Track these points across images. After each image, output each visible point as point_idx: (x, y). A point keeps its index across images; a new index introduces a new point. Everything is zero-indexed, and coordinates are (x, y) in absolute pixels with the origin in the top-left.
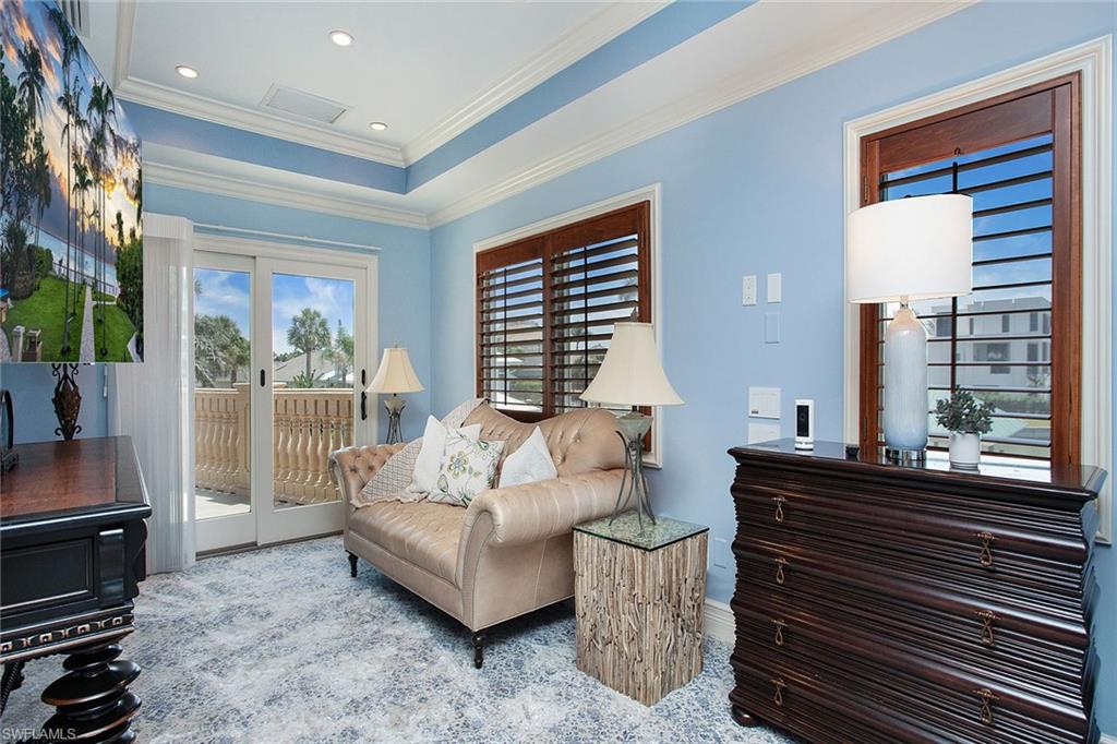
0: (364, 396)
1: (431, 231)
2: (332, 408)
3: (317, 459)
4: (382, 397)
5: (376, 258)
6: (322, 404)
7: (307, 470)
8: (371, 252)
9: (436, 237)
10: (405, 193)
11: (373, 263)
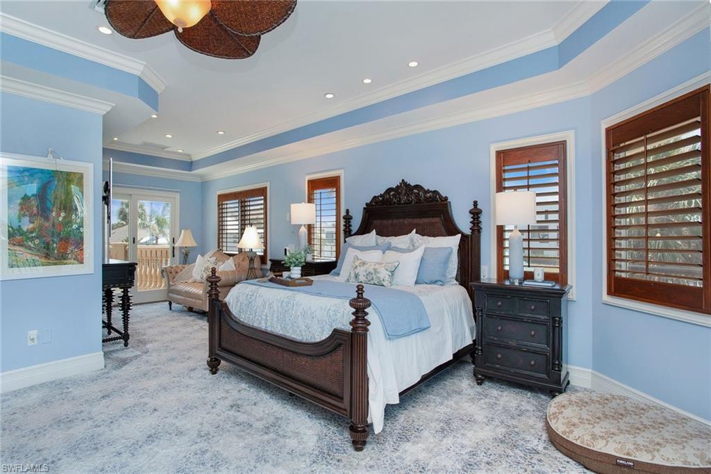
0: (174, 248)
1: (202, 183)
2: (159, 254)
3: (151, 277)
4: (181, 248)
5: (178, 194)
6: (154, 252)
7: (146, 281)
8: (177, 192)
9: (204, 185)
10: (190, 171)
11: (178, 196)
